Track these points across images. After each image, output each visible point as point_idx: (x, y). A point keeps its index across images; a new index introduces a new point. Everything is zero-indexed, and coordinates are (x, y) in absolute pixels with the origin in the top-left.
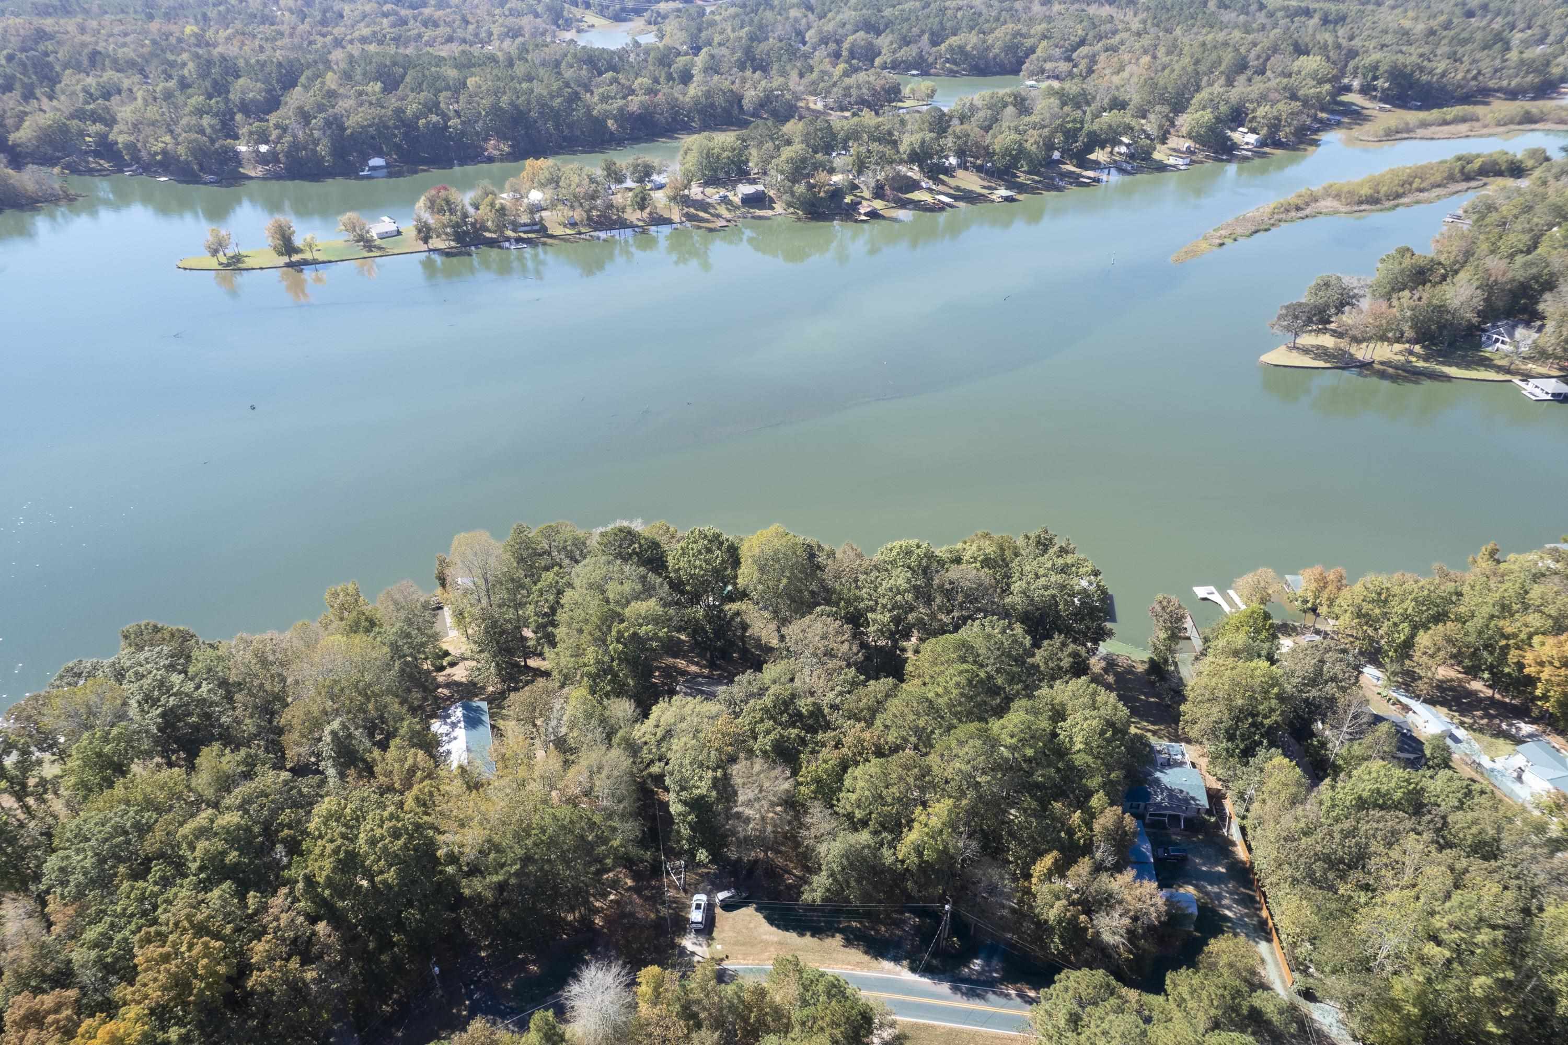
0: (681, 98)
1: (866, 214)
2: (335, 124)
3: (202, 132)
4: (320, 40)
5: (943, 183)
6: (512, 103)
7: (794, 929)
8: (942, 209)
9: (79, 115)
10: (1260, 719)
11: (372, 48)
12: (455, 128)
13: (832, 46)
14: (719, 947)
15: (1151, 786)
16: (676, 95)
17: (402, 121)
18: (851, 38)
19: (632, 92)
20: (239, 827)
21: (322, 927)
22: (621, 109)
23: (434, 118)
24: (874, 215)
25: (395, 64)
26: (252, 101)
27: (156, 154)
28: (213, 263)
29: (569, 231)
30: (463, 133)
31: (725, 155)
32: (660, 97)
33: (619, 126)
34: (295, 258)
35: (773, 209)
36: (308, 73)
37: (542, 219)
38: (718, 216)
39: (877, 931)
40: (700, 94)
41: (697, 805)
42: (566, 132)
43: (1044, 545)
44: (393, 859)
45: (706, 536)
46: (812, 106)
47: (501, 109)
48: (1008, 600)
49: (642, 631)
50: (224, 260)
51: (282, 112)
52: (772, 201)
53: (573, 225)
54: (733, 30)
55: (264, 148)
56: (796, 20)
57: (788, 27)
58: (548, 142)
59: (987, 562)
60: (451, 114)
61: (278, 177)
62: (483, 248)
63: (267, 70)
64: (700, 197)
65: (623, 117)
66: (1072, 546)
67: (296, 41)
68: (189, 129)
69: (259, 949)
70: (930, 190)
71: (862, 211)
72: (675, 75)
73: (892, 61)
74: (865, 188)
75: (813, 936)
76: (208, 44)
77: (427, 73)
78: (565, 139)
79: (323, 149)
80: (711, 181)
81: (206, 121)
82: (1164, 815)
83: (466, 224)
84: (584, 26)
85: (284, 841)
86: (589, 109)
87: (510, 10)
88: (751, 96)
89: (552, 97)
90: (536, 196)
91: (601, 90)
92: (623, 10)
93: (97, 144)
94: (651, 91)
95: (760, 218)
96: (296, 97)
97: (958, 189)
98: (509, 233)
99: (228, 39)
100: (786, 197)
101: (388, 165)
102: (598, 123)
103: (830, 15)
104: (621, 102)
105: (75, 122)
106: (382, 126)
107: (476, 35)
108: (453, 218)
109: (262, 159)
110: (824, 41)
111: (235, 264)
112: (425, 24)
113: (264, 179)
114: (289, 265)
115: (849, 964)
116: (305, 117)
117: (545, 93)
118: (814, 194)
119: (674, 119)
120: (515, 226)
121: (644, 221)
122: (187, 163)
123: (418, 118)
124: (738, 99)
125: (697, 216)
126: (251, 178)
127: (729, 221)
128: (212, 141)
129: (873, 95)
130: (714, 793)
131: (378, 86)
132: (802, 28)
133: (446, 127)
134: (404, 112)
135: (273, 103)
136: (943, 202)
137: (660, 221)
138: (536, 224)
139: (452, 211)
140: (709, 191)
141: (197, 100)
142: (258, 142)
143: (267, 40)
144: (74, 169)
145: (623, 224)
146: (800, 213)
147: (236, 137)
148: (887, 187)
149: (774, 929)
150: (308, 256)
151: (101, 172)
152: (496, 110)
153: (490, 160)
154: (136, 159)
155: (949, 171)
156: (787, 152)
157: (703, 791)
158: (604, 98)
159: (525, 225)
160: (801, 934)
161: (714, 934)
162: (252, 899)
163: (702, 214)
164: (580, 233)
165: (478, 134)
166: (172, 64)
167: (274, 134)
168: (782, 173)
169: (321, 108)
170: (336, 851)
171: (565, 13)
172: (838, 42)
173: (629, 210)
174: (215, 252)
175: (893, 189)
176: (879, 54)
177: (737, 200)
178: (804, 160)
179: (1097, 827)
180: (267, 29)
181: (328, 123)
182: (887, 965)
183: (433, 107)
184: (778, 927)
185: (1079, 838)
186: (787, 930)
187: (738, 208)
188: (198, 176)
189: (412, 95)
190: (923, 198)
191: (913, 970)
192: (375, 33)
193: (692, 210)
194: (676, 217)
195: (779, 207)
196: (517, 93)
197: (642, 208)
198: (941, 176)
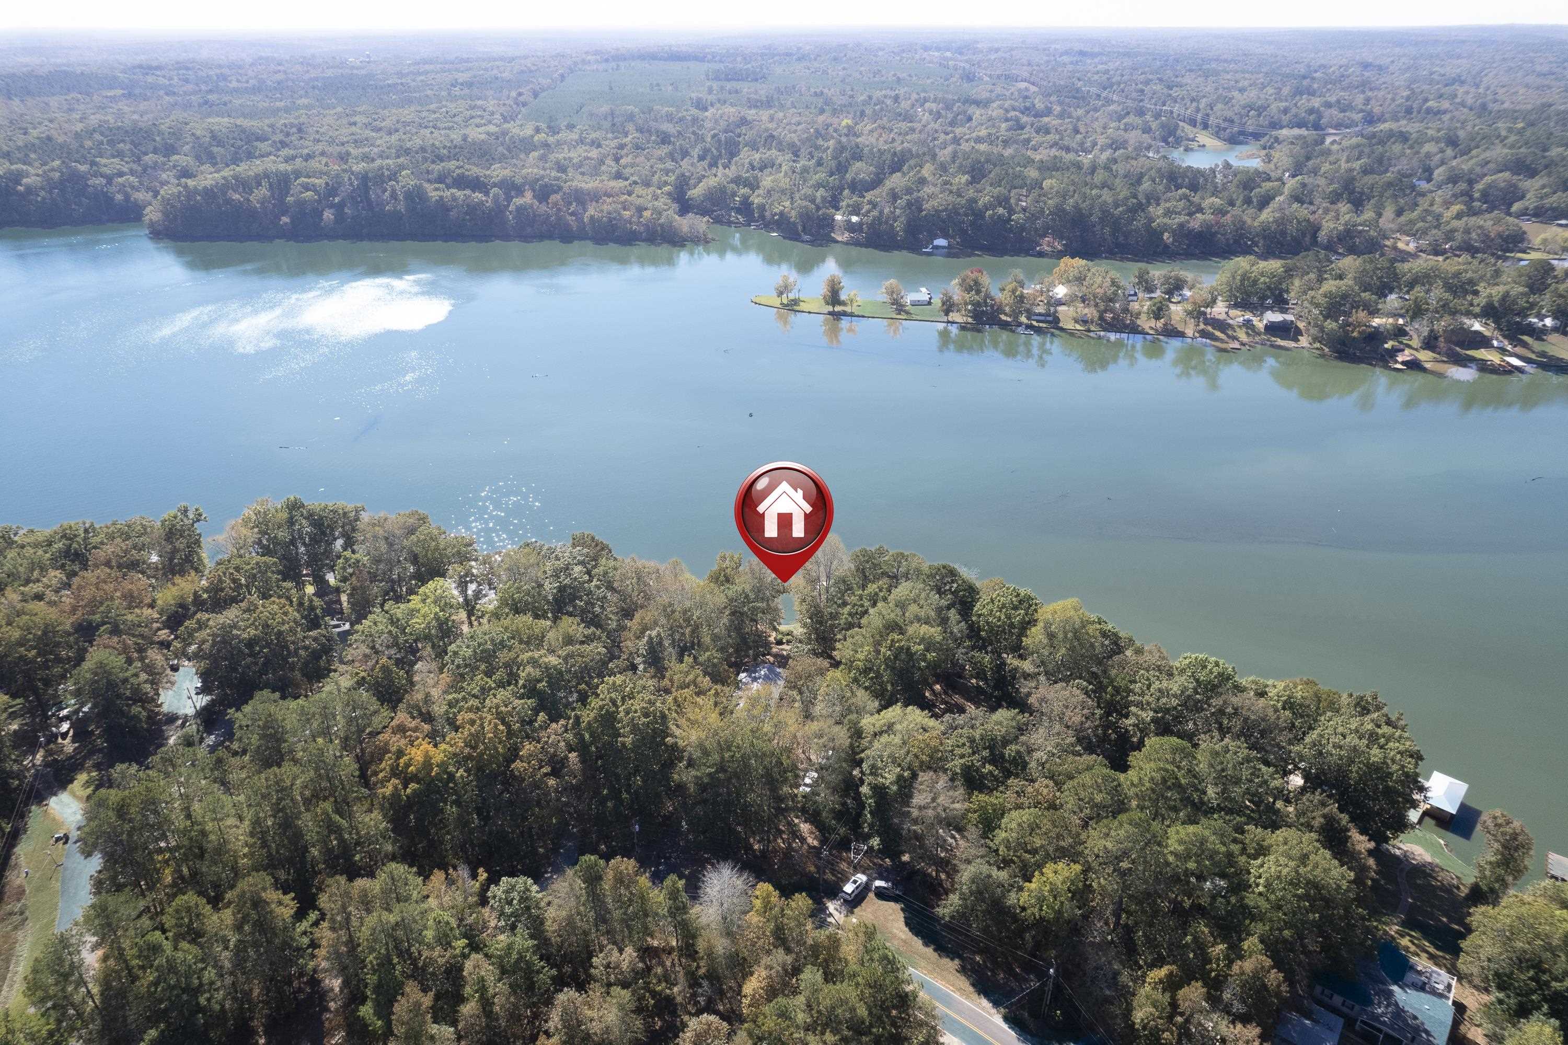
0: (1249, 221)
1: (1403, 363)
2: (915, 206)
3: (813, 201)
4: (942, 136)
5: (1525, 345)
6: (1076, 207)
7: (923, 938)
8: (1510, 372)
9: (737, 181)
10: (1545, 977)
11: (982, 147)
12: (1017, 222)
13: (1463, 186)
14: (854, 920)
15: (1376, 994)
16: (1245, 218)
17: (972, 209)
18: (1488, 179)
19: (1200, 210)
20: (555, 667)
21: (573, 756)
22: (1181, 225)
23: (1001, 211)
24: (1414, 365)
25: (988, 161)
26: (861, 181)
27: (776, 214)
28: (777, 302)
29: (1078, 327)
30: (1022, 228)
31: (1262, 279)
32: (1228, 219)
33: (1174, 241)
34: (838, 308)
35: (1297, 340)
36: (912, 162)
37: (1056, 312)
38: (1235, 338)
39: (994, 974)
40: (1271, 220)
41: (879, 791)
42: (1121, 239)
43: (1363, 707)
44: (635, 729)
45: (1018, 595)
46: (1401, 245)
47: (1064, 210)
48: (1296, 748)
49: (915, 648)
50: (785, 302)
51: (876, 192)
52: (1299, 332)
53: (1085, 322)
54: (1348, 161)
55: (855, 219)
56: (1428, 156)
57: (1415, 162)
58: (1100, 245)
59: (1289, 704)
60: (1018, 209)
61: (857, 243)
62: (996, 328)
63: (884, 158)
64: (1222, 317)
65: (1182, 232)
66: (1402, 723)
67: (923, 136)
68: (805, 197)
69: (528, 748)
70: (1502, 351)
71: (1400, 359)
72: (1255, 200)
73: (1536, 208)
74: (1415, 337)
75: (935, 950)
76: (855, 135)
77: (1010, 171)
78: (1118, 245)
79: (898, 226)
80: (1243, 305)
81: (821, 193)
82: (1380, 1031)
83: (986, 304)
84: (1194, 145)
85: (579, 692)
86: (1151, 220)
87: (1126, 124)
88: (1329, 226)
89: (1117, 206)
90: (1061, 291)
91: (1168, 205)
92: (1242, 133)
93: (741, 203)
94: (1221, 212)
95: (1280, 347)
96: (896, 181)
97: (1543, 354)
98: (1023, 319)
99: (871, 131)
100: (1314, 331)
101: (950, 247)
102: (1154, 235)
103: (1474, 152)
104: (1183, 218)
105: (733, 186)
106: (954, 212)
107: (1082, 144)
108: (977, 298)
109: (850, 227)
110: (1453, 179)
111: (792, 306)
112: (1037, 132)
113: (847, 243)
114: (830, 313)
115: (953, 985)
116: (894, 196)
117: (1110, 200)
118: (1347, 332)
119: (1236, 242)
120: (1030, 314)
121: (1156, 330)
122: (794, 224)
123: (987, 209)
124: (1315, 229)
125: (1213, 334)
126: (837, 242)
127: (1243, 344)
128: (818, 208)
129: (1483, 242)
130: (895, 788)
131: (965, 178)
132: (1432, 164)
133: (1010, 220)
134: (976, 202)
135: (877, 182)
136: (1512, 366)
137: (1172, 332)
138: (1049, 315)
139: (978, 292)
140: (1233, 312)
141: (821, 176)
142: (851, 213)
143: (900, 134)
144: (718, 221)
145: (1135, 330)
146: (1327, 350)
147: (837, 209)
148: (1442, 339)
149: (907, 929)
150: (848, 309)
151: (737, 224)
152: (1059, 211)
153: (1041, 254)
154: (762, 217)
155: (1539, 334)
156: (1330, 285)
157: (887, 783)
158: (1168, 213)
159: (1040, 314)
160: (926, 944)
161: (856, 910)
162: (542, 716)
163: (1218, 333)
164: (1089, 331)
165: (1036, 230)
166: (817, 148)
167: (866, 208)
168: (1317, 306)
169: (909, 191)
170: (601, 708)
171: (1179, 132)
172: (1471, 182)
173: (1144, 317)
174: (780, 294)
175: (1448, 341)
176: (1522, 197)
177: (1260, 325)
178: (1345, 296)
179: (1236, 968)
180: (904, 126)
181: (909, 204)
182: (985, 1003)
183: (1003, 201)
184: (911, 930)
185: (1212, 970)
186: (917, 935)
187: (1259, 334)
188: (799, 235)
189: (988, 188)
190: (1489, 357)
191: (1006, 1019)
192: (990, 134)
193: (1210, 328)
194: (1189, 332)
195: (1304, 341)
196: (1084, 197)
197: (1157, 317)
198: (1525, 338)
